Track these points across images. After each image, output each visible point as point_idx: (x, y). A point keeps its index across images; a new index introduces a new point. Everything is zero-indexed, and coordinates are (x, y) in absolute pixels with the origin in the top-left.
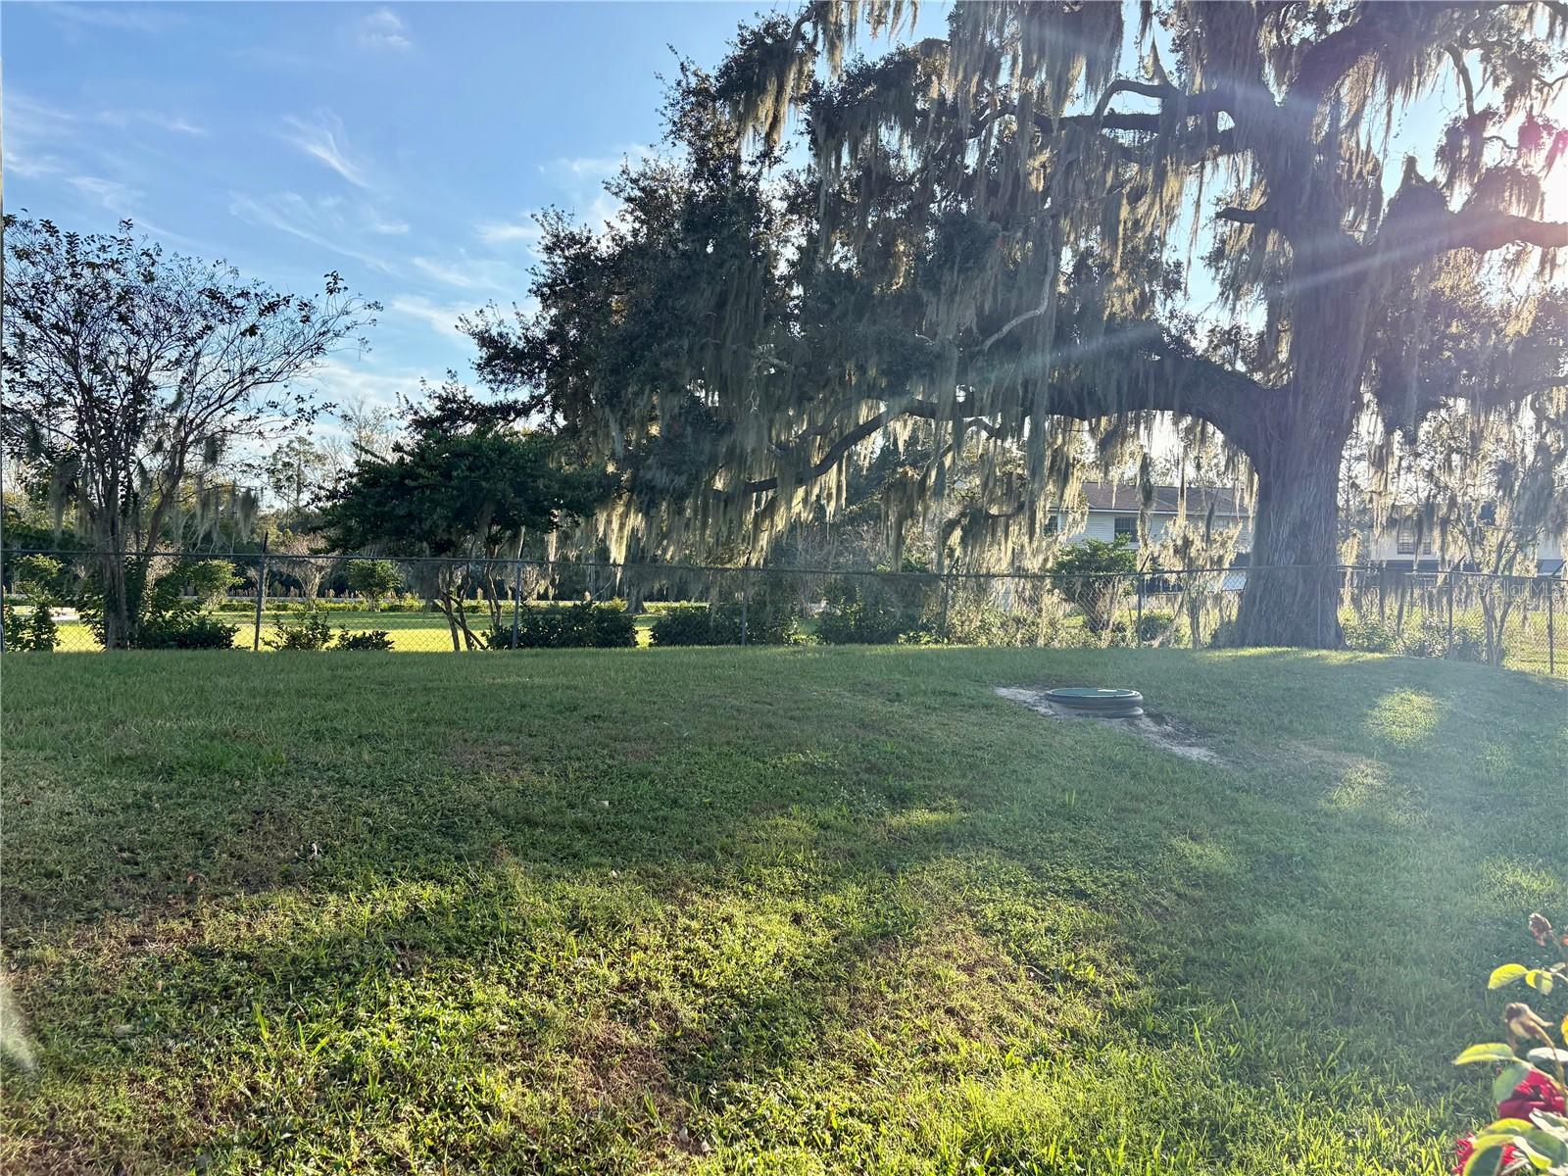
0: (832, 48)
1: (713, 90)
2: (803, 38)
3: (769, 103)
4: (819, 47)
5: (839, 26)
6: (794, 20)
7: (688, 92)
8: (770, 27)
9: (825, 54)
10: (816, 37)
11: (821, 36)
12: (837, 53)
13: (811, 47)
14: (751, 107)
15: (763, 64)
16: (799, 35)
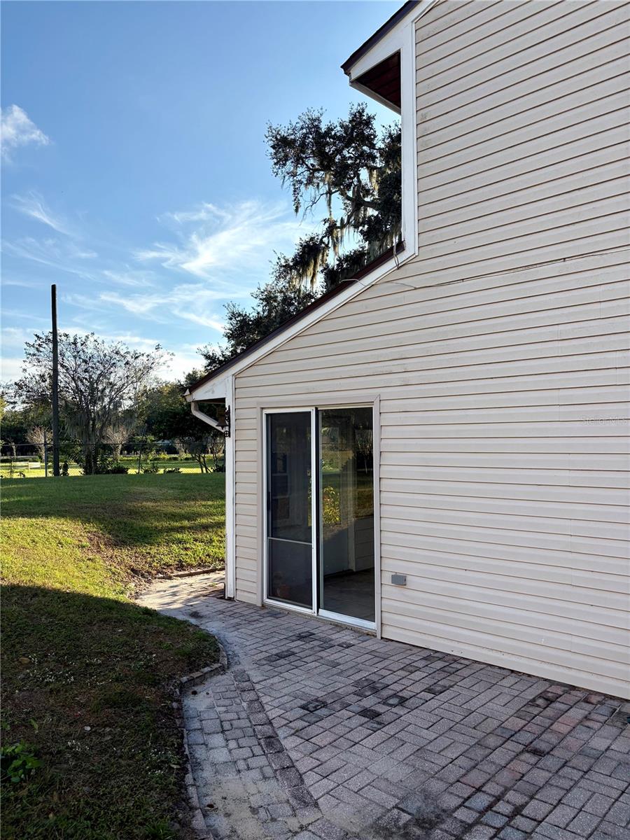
0: (335, 246)
1: (291, 264)
2: (324, 243)
3: (311, 268)
4: (330, 245)
5: (337, 238)
6: (320, 237)
7: (281, 266)
8: (312, 239)
9: (332, 248)
10: (329, 242)
11: (331, 241)
12: (337, 248)
13: (327, 246)
14: (305, 271)
15: (309, 254)
16: (322, 242)
